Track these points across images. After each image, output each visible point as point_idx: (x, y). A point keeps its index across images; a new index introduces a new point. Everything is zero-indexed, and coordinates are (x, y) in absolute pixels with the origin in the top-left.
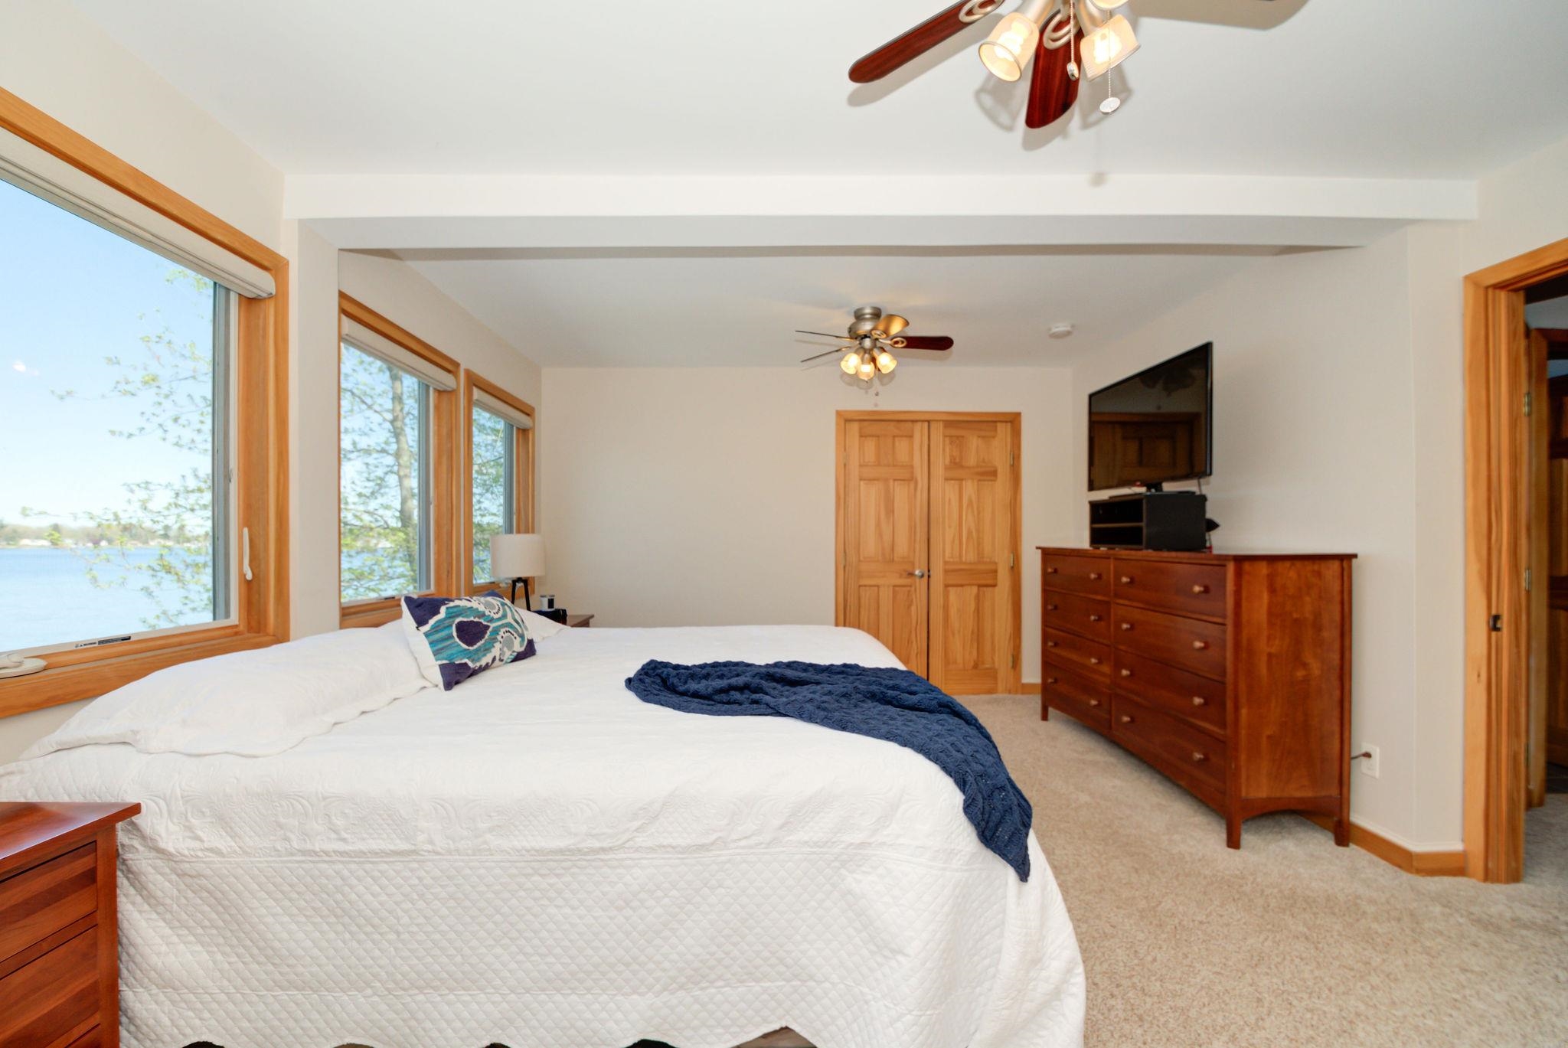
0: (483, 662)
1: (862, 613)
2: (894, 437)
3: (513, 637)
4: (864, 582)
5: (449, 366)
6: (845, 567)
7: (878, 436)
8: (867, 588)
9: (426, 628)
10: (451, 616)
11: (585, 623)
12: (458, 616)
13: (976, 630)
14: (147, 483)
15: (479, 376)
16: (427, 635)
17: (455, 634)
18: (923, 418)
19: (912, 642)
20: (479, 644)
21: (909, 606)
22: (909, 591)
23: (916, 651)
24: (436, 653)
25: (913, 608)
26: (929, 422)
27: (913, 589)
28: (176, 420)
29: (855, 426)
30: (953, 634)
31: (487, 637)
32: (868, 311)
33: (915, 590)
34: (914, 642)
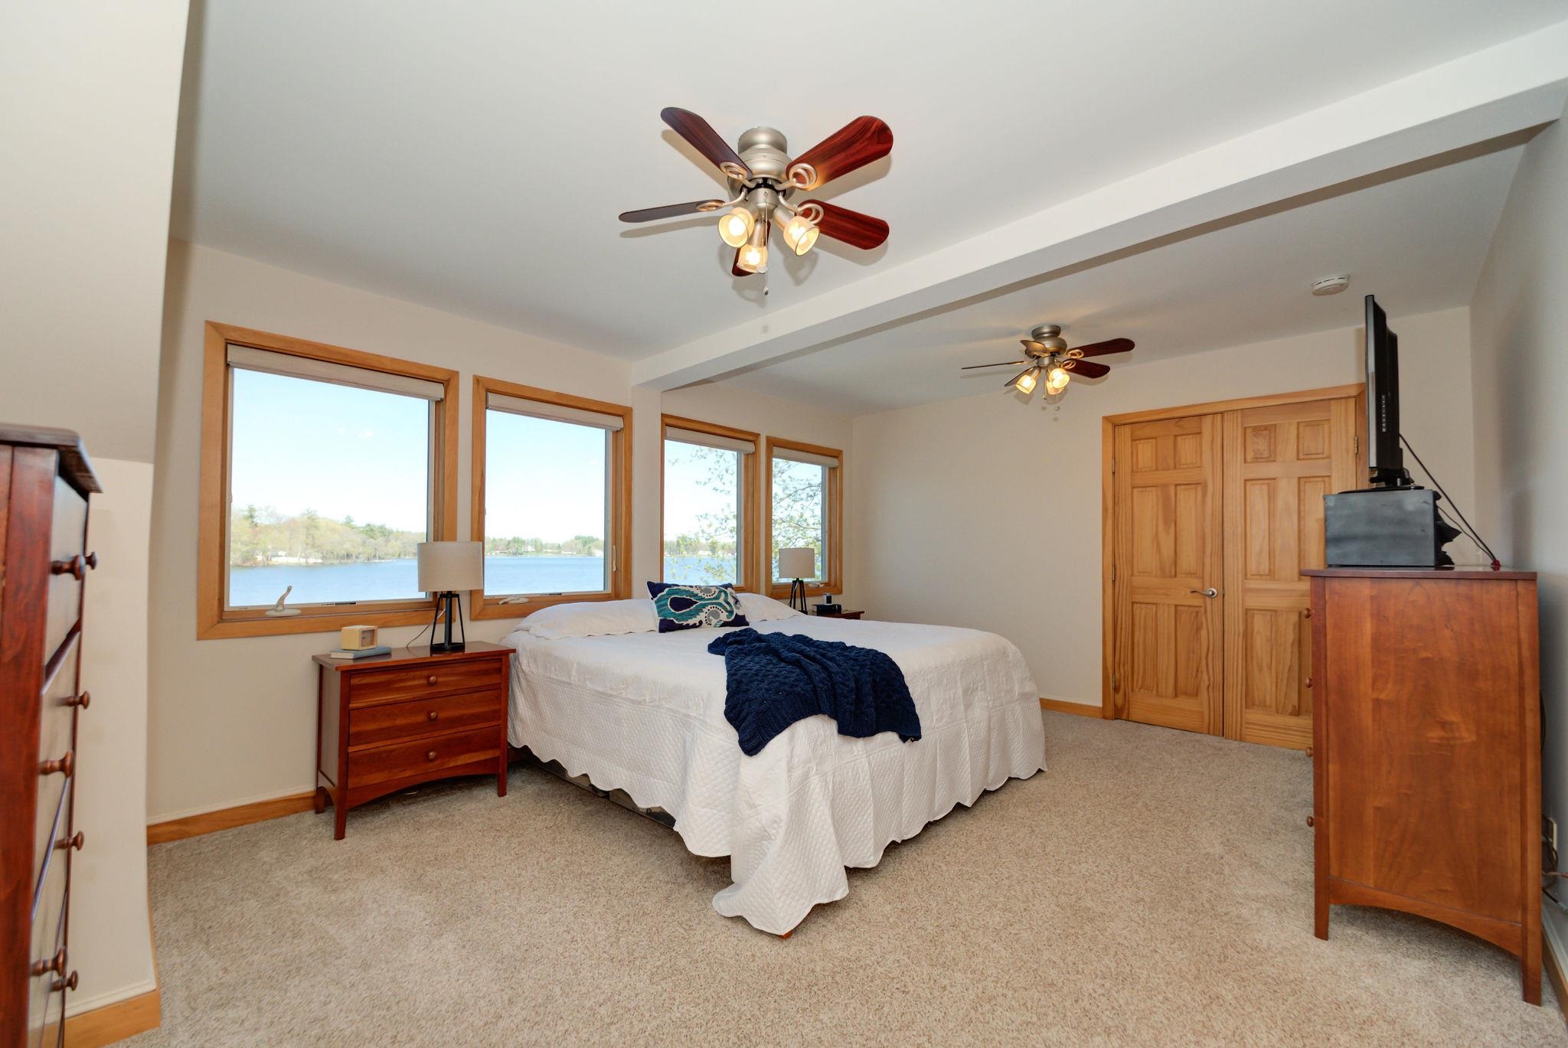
0: (691, 622)
1: (1137, 634)
2: (1176, 436)
3: (720, 612)
4: (1138, 598)
5: (752, 438)
6: (1114, 581)
7: (1155, 438)
8: (1143, 606)
9: (655, 599)
10: (668, 594)
11: (856, 616)
12: (674, 594)
13: (1296, 667)
14: (706, 514)
15: (776, 438)
16: (656, 602)
17: (669, 604)
18: (1214, 410)
19: (1202, 672)
20: (683, 611)
21: (1198, 630)
22: (1197, 612)
23: (1207, 683)
24: (659, 612)
25: (1204, 633)
26: (1222, 413)
27: (1202, 610)
28: (727, 471)
29: (1127, 430)
30: (1260, 670)
31: (692, 608)
32: (1046, 330)
33: (1206, 611)
34: (1205, 673)
